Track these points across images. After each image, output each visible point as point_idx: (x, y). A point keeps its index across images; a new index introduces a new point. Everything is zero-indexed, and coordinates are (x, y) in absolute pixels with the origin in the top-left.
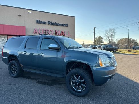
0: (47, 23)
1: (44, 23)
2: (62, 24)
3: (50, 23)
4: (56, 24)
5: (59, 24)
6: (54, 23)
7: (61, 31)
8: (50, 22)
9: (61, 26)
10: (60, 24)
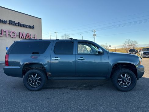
0: (8, 22)
1: (4, 22)
2: (28, 26)
3: (12, 23)
4: (20, 24)
5: (23, 25)
6: (17, 23)
7: (26, 33)
8: (12, 21)
9: (26, 27)
10: (25, 25)
